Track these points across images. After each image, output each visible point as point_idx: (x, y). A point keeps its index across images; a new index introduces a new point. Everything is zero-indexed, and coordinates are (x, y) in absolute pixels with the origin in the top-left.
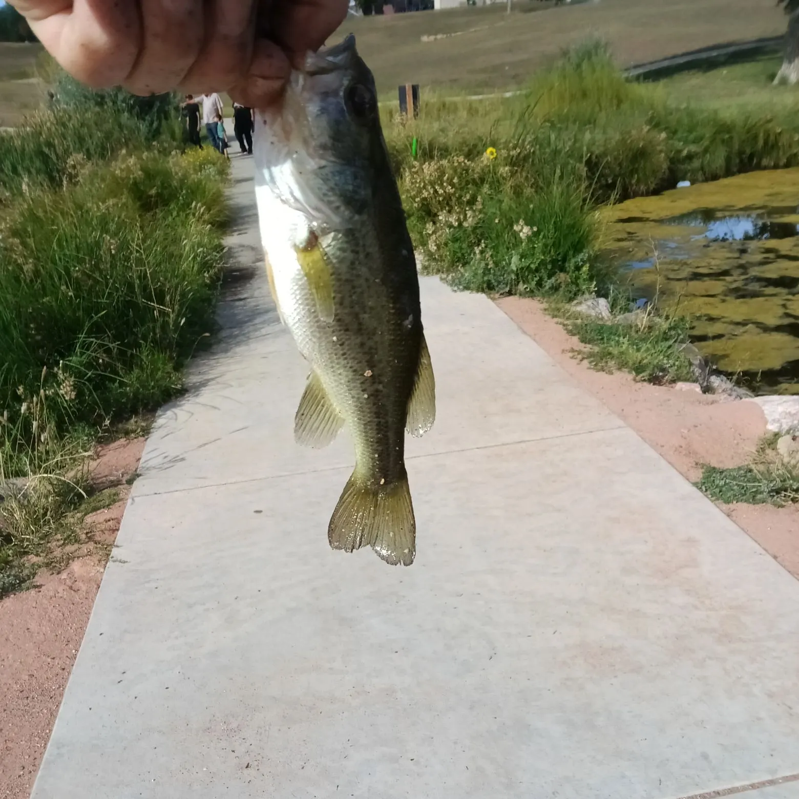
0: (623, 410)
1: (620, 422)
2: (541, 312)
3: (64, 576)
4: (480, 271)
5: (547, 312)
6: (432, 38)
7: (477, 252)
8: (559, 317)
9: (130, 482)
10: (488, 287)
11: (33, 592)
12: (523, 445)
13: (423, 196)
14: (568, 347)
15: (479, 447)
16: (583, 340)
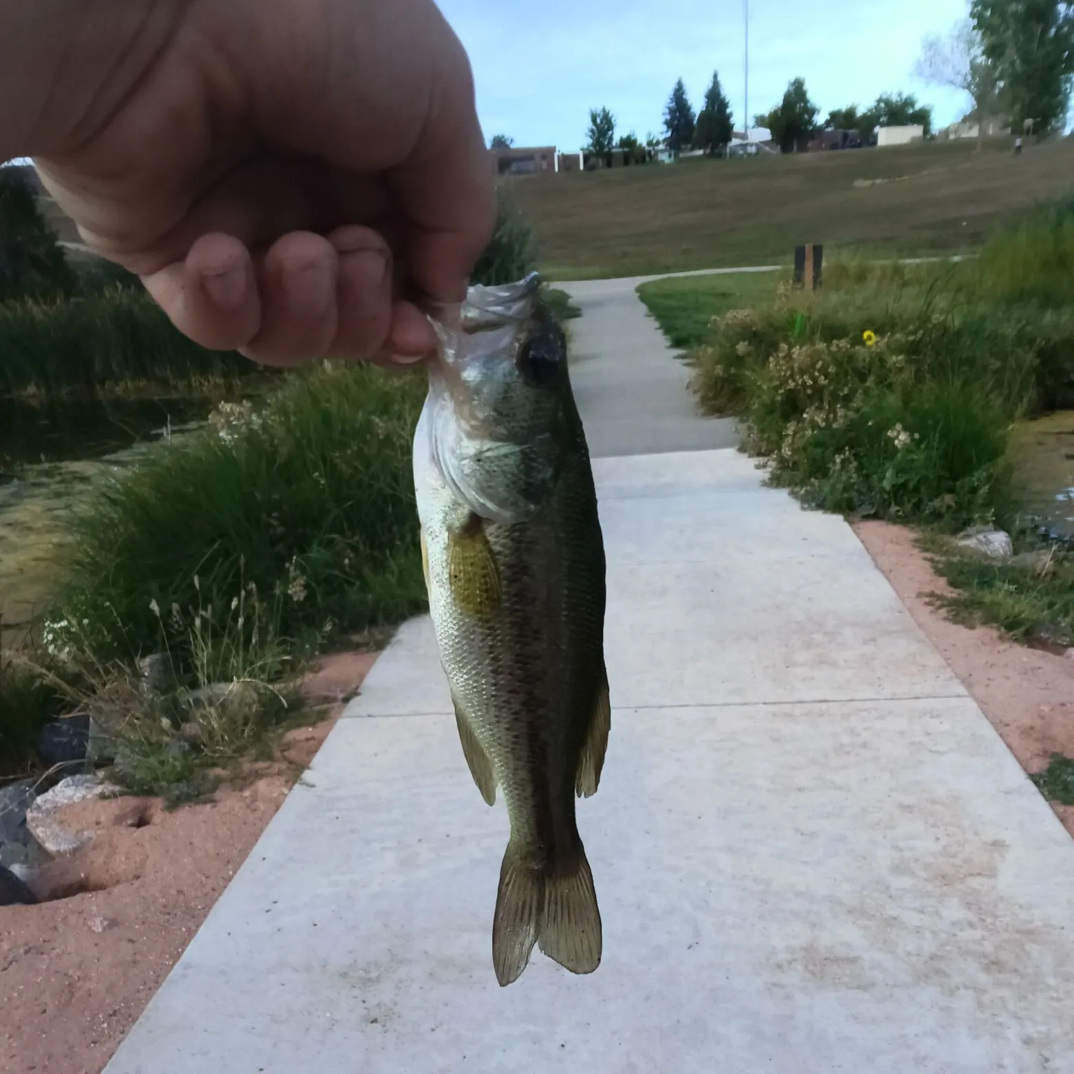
0: (970, 675)
1: (961, 690)
2: (910, 543)
3: (247, 793)
4: (840, 486)
5: (918, 544)
6: (869, 182)
7: (838, 461)
8: (933, 552)
9: (346, 700)
10: (846, 507)
11: (208, 807)
12: (824, 706)
13: (788, 387)
14: (927, 589)
15: (766, 701)
16: (953, 584)
